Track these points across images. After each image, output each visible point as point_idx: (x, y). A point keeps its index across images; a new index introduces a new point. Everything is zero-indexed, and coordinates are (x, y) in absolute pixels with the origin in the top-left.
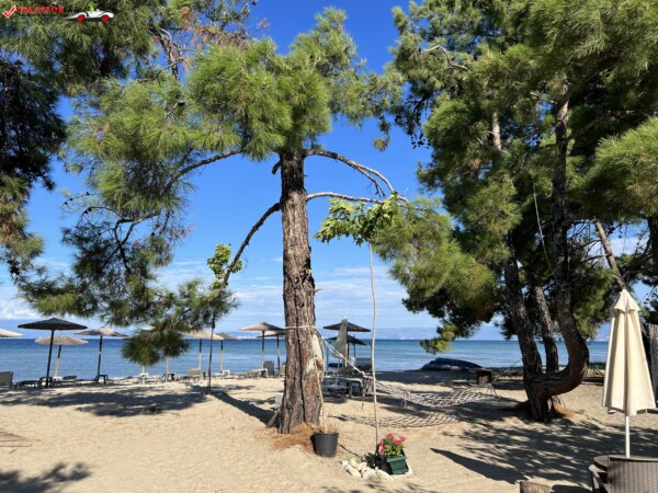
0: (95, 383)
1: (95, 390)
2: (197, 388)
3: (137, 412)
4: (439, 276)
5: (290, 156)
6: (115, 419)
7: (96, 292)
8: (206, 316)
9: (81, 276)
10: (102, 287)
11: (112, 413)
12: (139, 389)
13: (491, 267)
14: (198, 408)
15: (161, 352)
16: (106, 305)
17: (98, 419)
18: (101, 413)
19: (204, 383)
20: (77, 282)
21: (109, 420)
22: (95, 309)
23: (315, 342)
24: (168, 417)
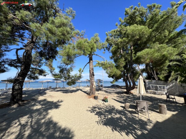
0: (63, 88)
1: (63, 89)
2: (77, 89)
3: (69, 93)
4: (113, 73)
5: (90, 55)
6: (66, 94)
7: (62, 75)
8: (78, 79)
9: (60, 73)
10: (63, 75)
11: (65, 93)
12: (69, 89)
13: (121, 71)
14: (78, 92)
15: (72, 84)
16: (64, 77)
17: (63, 94)
18: (64, 93)
19: (78, 88)
20: (60, 74)
21: (65, 94)
22: (62, 78)
23: (94, 83)
24: (73, 93)
